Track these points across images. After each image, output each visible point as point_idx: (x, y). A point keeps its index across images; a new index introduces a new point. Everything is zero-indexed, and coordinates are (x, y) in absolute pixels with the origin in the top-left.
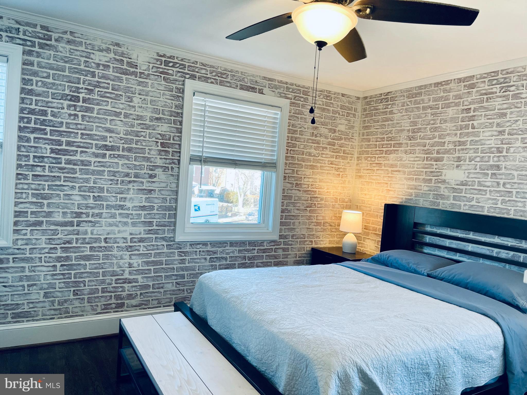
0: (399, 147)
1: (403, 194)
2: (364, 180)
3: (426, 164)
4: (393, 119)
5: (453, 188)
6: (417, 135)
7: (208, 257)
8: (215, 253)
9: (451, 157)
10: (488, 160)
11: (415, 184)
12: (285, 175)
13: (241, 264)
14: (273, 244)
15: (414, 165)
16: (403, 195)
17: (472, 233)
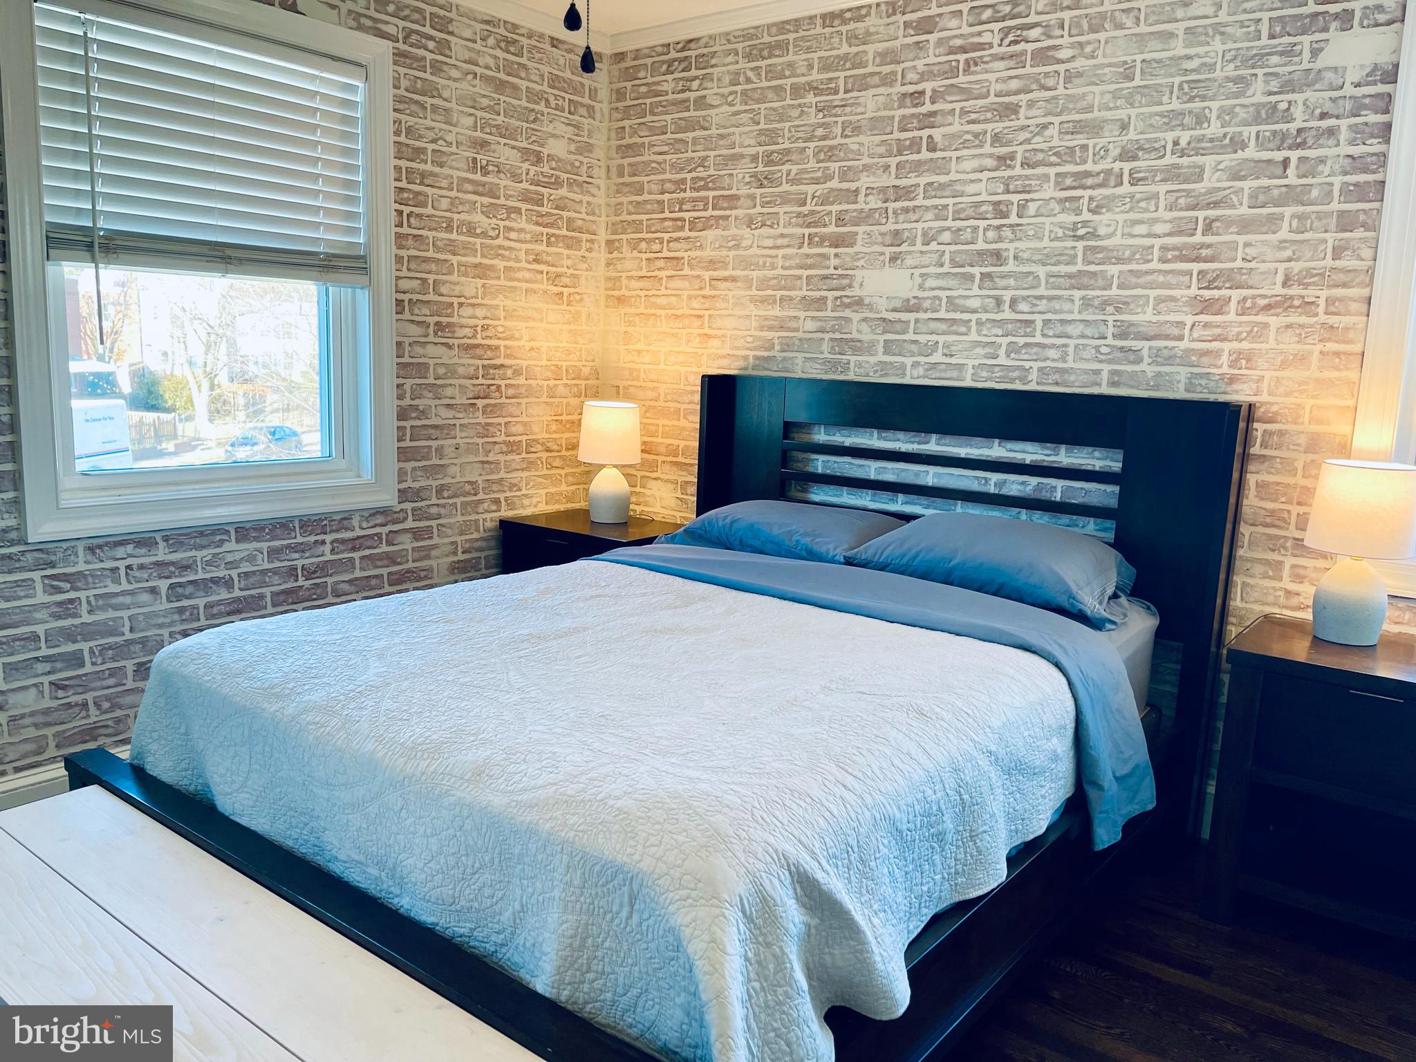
0: (731, 208)
1: (750, 345)
2: (633, 310)
3: (808, 256)
4: (707, 125)
5: (884, 320)
6: (780, 171)
7: (163, 585)
8: (185, 567)
9: (877, 233)
10: (973, 238)
11: (780, 314)
12: (401, 296)
13: (283, 592)
14: (380, 519)
15: (775, 260)
16: (747, 349)
17: (934, 437)
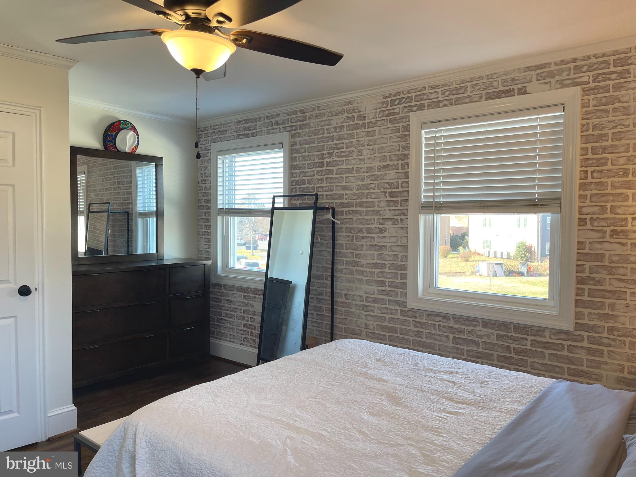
7: (451, 336)
8: (461, 332)
12: (583, 217)
14: (563, 336)
